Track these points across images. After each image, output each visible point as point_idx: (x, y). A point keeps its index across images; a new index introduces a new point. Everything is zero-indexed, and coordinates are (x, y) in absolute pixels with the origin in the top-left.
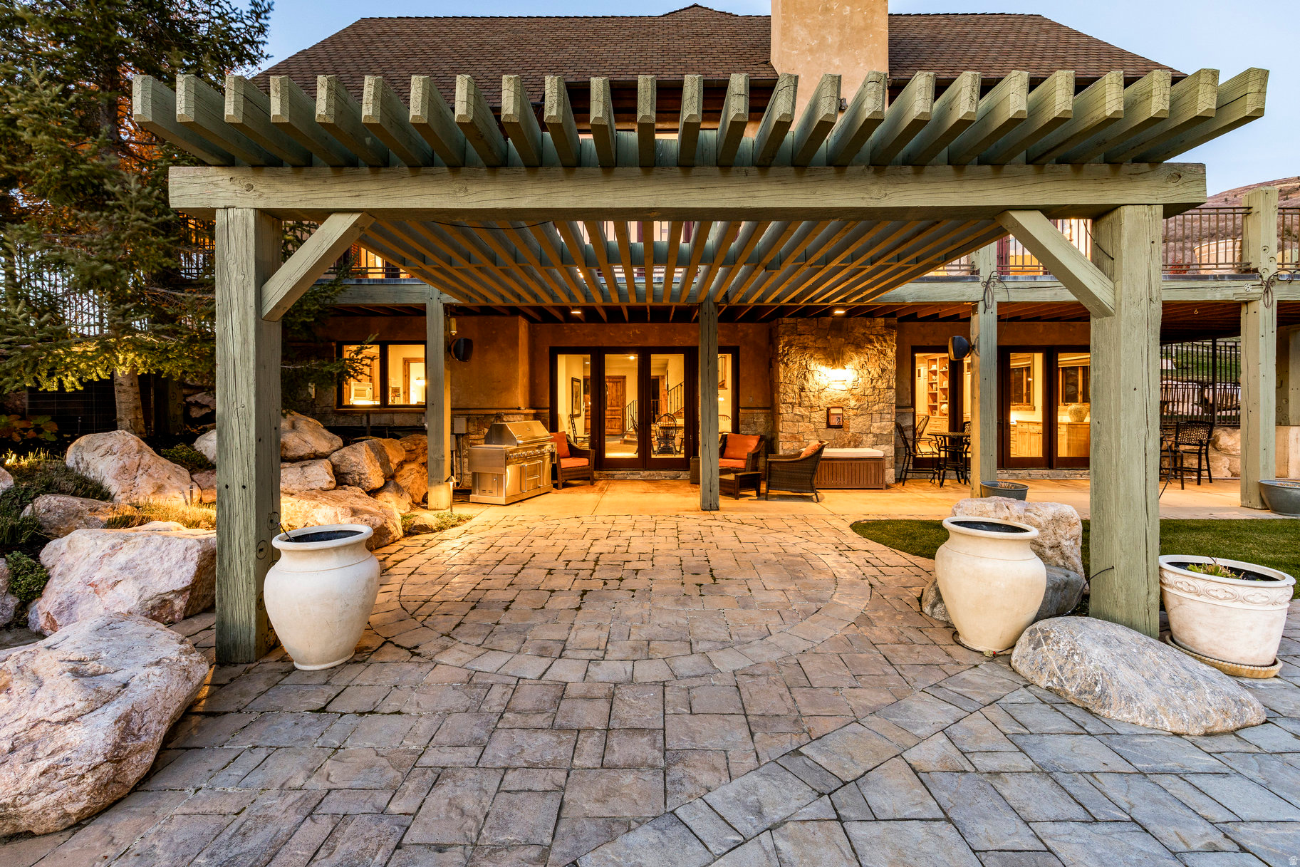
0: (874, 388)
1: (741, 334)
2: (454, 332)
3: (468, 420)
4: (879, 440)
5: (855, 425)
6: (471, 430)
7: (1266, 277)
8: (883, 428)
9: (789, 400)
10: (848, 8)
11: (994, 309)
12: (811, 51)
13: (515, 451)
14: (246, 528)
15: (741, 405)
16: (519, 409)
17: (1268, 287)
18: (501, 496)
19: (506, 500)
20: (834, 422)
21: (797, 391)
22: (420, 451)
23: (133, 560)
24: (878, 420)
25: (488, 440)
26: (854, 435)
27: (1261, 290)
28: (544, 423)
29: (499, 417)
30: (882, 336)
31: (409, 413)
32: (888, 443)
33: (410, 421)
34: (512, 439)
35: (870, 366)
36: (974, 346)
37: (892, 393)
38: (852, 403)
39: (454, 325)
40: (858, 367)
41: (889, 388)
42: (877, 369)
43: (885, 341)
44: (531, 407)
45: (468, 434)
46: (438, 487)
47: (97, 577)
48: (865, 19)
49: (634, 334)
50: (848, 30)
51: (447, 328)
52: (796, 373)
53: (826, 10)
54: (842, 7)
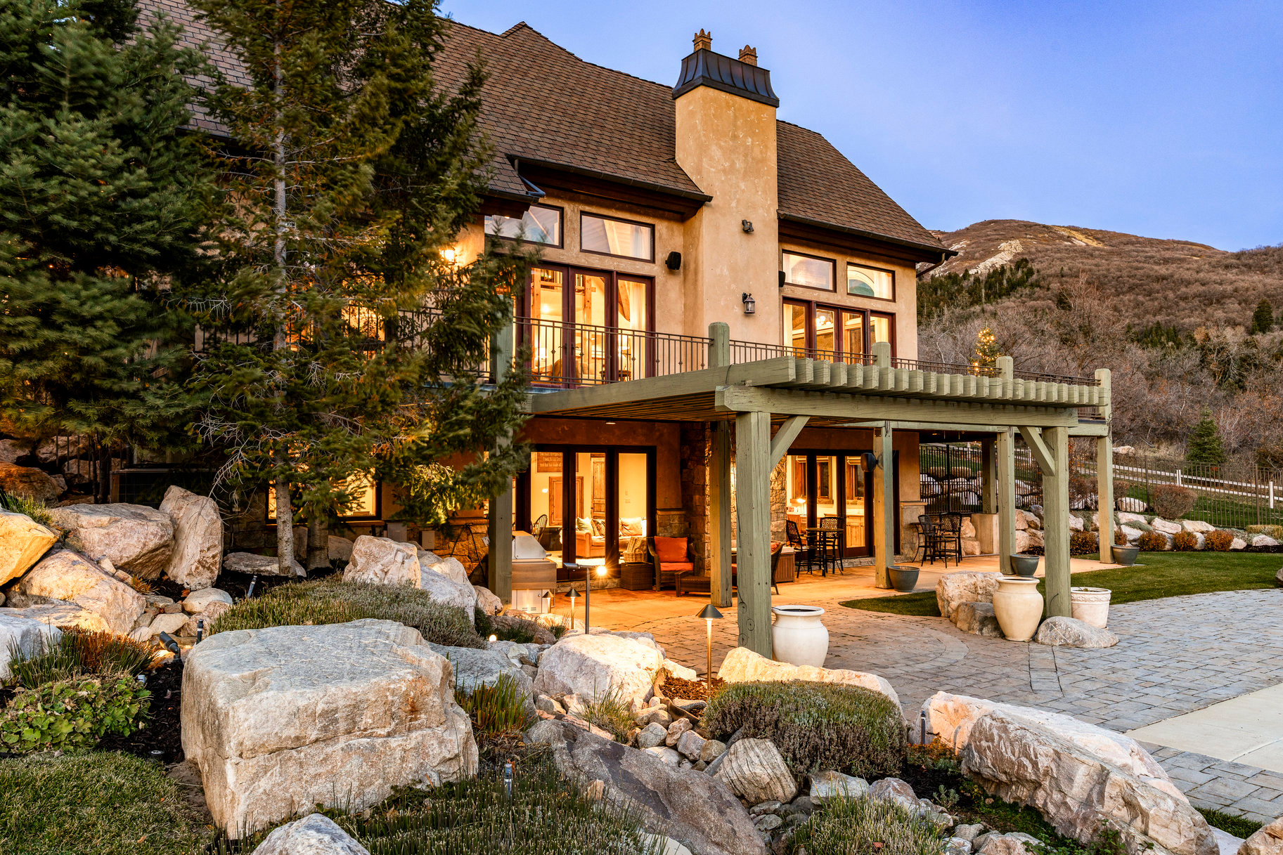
10: (750, 140)
11: (890, 433)
12: (724, 171)
15: (658, 506)
36: (877, 462)
48: (761, 152)
49: (563, 430)
50: (750, 159)
53: (735, 137)
54: (745, 137)
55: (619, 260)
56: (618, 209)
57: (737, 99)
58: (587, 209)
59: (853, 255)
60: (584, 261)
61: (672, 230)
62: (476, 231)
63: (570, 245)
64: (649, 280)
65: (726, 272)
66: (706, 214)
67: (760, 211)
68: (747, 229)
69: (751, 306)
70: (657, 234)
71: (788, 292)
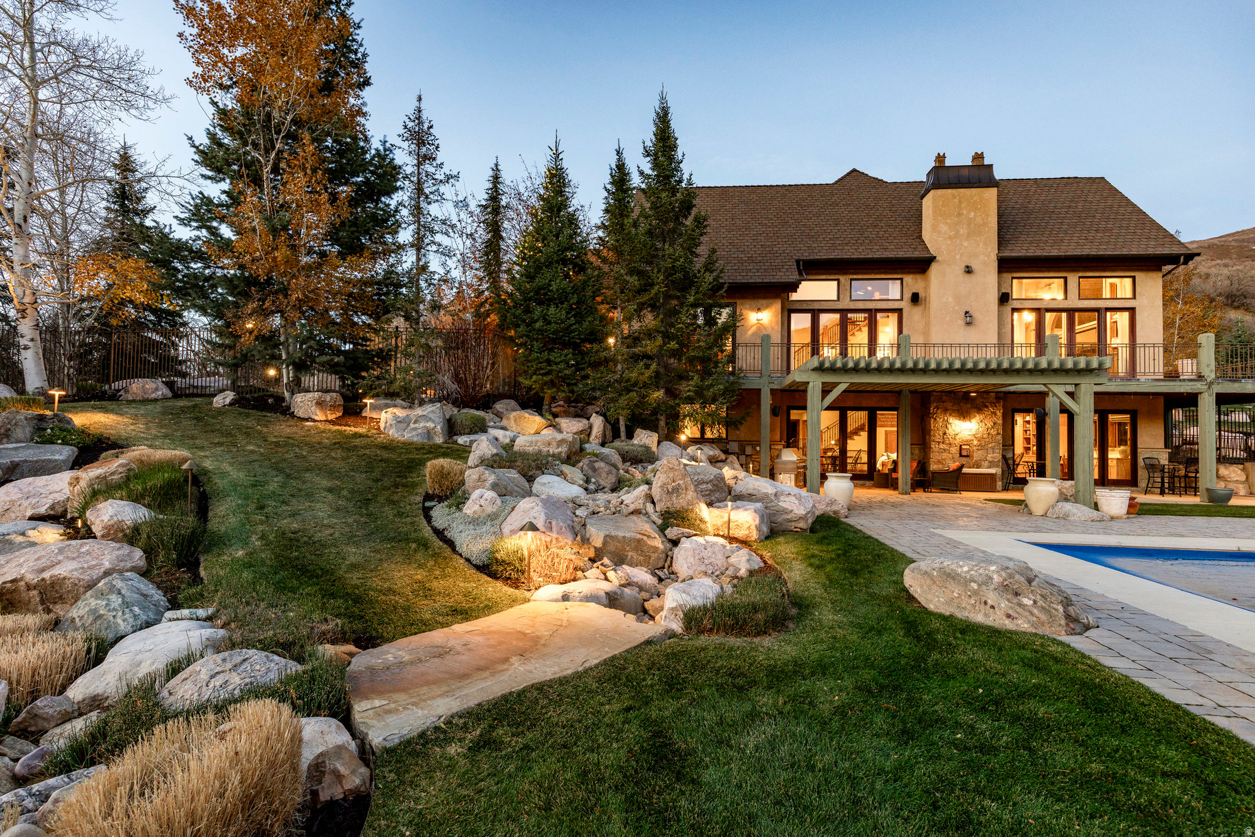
0: (989, 434)
4: (991, 465)
5: (977, 456)
7: (1208, 381)
8: (994, 458)
9: (936, 440)
10: (973, 213)
12: (950, 238)
17: (1209, 385)
20: (964, 453)
21: (941, 435)
24: (992, 453)
26: (977, 461)
27: (1204, 387)
30: (994, 403)
32: (997, 466)
35: (986, 421)
36: (1047, 414)
37: (1000, 437)
38: (975, 442)
40: (979, 422)
41: (998, 434)
42: (991, 423)
43: (996, 406)
48: (983, 219)
50: (972, 226)
52: (941, 424)
53: (959, 215)
54: (969, 212)
55: (878, 302)
56: (877, 273)
57: (960, 190)
58: (855, 277)
60: (852, 306)
61: (918, 280)
62: (776, 301)
63: (843, 299)
64: (899, 311)
65: (950, 299)
66: (934, 268)
67: (982, 257)
68: (968, 270)
69: (969, 319)
70: (904, 284)
71: (1017, 305)
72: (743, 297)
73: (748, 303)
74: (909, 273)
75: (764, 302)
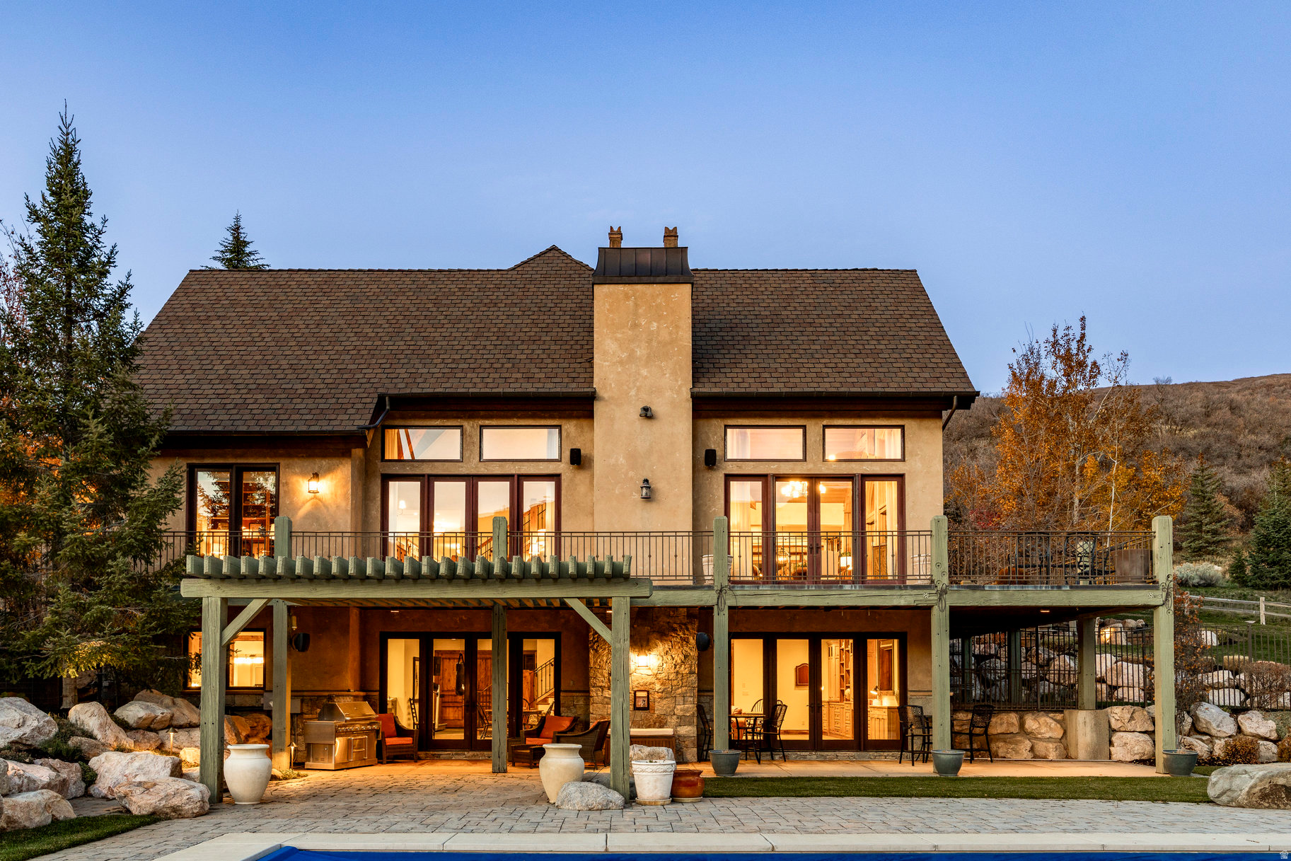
0: (677, 673)
1: (563, 620)
2: (295, 628)
3: (302, 701)
4: (682, 720)
5: (660, 707)
6: (305, 711)
7: (939, 588)
8: (686, 710)
9: (598, 684)
10: (655, 324)
12: (621, 362)
13: (345, 726)
14: (213, 742)
15: (563, 688)
16: (349, 691)
17: (941, 595)
18: (331, 762)
19: (336, 765)
20: (640, 704)
21: (606, 675)
22: (260, 728)
23: (141, 765)
24: (682, 702)
25: (320, 717)
26: (659, 716)
27: (936, 598)
28: (372, 705)
29: (330, 698)
30: (685, 624)
31: (248, 694)
32: (690, 724)
33: (249, 701)
34: (341, 716)
35: (673, 652)
37: (694, 678)
38: (658, 687)
39: (294, 622)
40: (662, 654)
41: (691, 673)
42: (680, 656)
43: (688, 630)
44: (361, 690)
45: (302, 713)
46: (280, 753)
47: (127, 772)
48: (670, 333)
49: (461, 620)
50: (655, 344)
51: (290, 625)
52: (605, 658)
53: (635, 326)
54: (649, 323)
55: (521, 463)
56: (519, 418)
57: (639, 287)
58: (487, 422)
59: (831, 417)
60: (483, 470)
61: (582, 428)
62: (344, 462)
63: (469, 457)
64: (556, 477)
65: (622, 460)
66: (599, 409)
67: (668, 394)
68: (647, 414)
69: (649, 493)
70: (564, 434)
71: (733, 469)
72: (290, 456)
73: (298, 463)
74: (570, 417)
75: (325, 462)
